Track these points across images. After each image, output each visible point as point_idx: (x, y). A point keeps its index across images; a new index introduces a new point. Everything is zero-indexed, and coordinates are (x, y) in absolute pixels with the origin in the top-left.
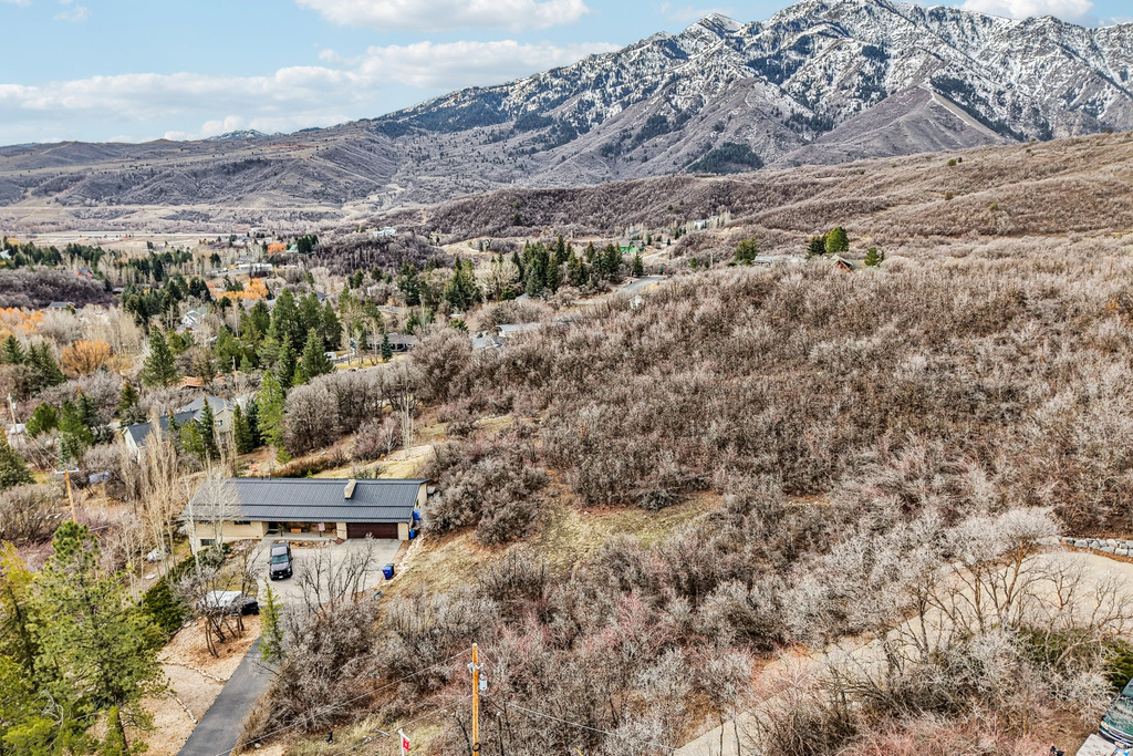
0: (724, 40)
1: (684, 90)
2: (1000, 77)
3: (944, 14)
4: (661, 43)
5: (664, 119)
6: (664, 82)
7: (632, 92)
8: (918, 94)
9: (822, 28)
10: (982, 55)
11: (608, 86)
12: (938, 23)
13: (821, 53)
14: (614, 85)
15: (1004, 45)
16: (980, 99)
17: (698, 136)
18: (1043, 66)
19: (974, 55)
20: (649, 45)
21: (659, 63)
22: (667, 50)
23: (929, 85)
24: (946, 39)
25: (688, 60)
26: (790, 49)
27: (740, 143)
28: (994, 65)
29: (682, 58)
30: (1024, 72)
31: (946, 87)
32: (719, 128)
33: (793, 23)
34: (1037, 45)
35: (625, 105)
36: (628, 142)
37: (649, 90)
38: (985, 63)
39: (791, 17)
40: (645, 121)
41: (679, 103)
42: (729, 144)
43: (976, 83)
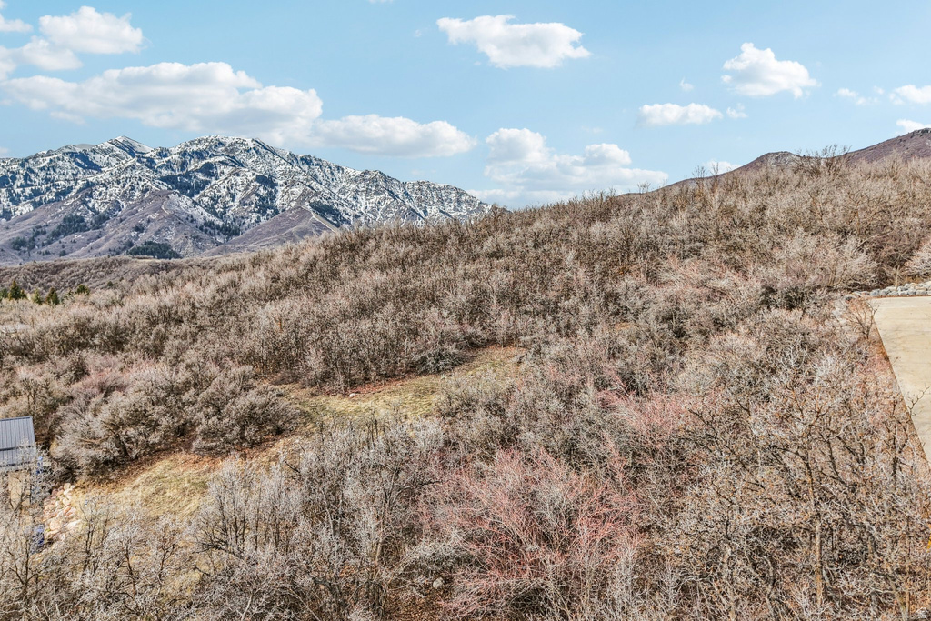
0: (136, 159)
1: (100, 195)
2: (354, 208)
3: (311, 161)
4: (72, 154)
5: (82, 220)
6: (78, 187)
7: (43, 193)
8: (303, 214)
9: (222, 159)
10: (340, 191)
11: (15, 187)
12: (307, 166)
13: (223, 177)
14: (22, 186)
15: (353, 186)
16: (345, 220)
17: (119, 235)
18: (379, 203)
19: (335, 191)
20: (60, 155)
21: (70, 172)
22: (79, 161)
23: (309, 207)
24: (315, 177)
25: (101, 172)
26: (197, 171)
27: (161, 242)
28: (349, 199)
29: (95, 169)
30: (368, 205)
31: (322, 210)
32: (139, 229)
33: (197, 152)
34: (373, 189)
35: (36, 205)
36: (42, 238)
37: (63, 193)
38: (343, 197)
39: (195, 148)
40: (61, 220)
41: (96, 206)
42: (150, 243)
43: (341, 208)
